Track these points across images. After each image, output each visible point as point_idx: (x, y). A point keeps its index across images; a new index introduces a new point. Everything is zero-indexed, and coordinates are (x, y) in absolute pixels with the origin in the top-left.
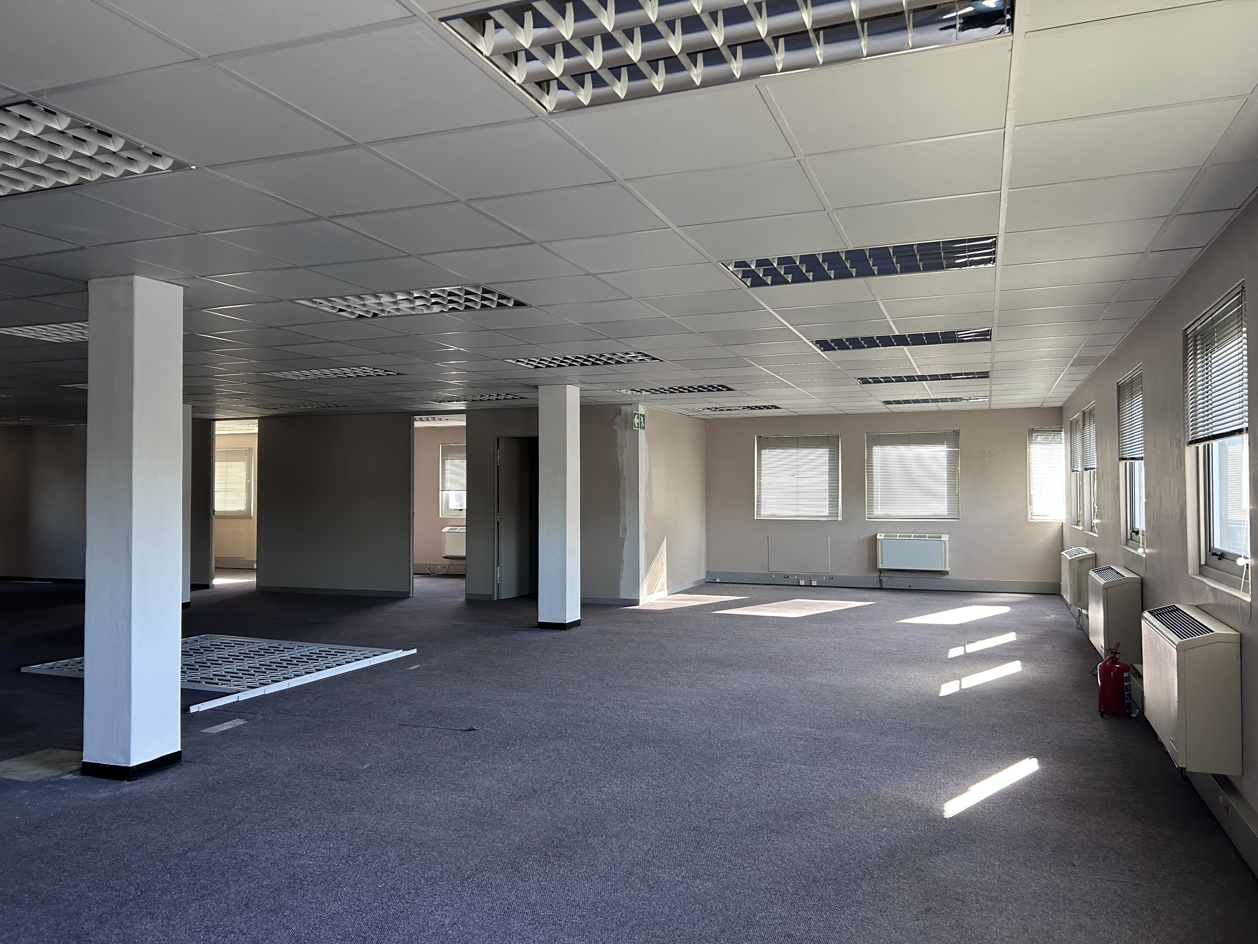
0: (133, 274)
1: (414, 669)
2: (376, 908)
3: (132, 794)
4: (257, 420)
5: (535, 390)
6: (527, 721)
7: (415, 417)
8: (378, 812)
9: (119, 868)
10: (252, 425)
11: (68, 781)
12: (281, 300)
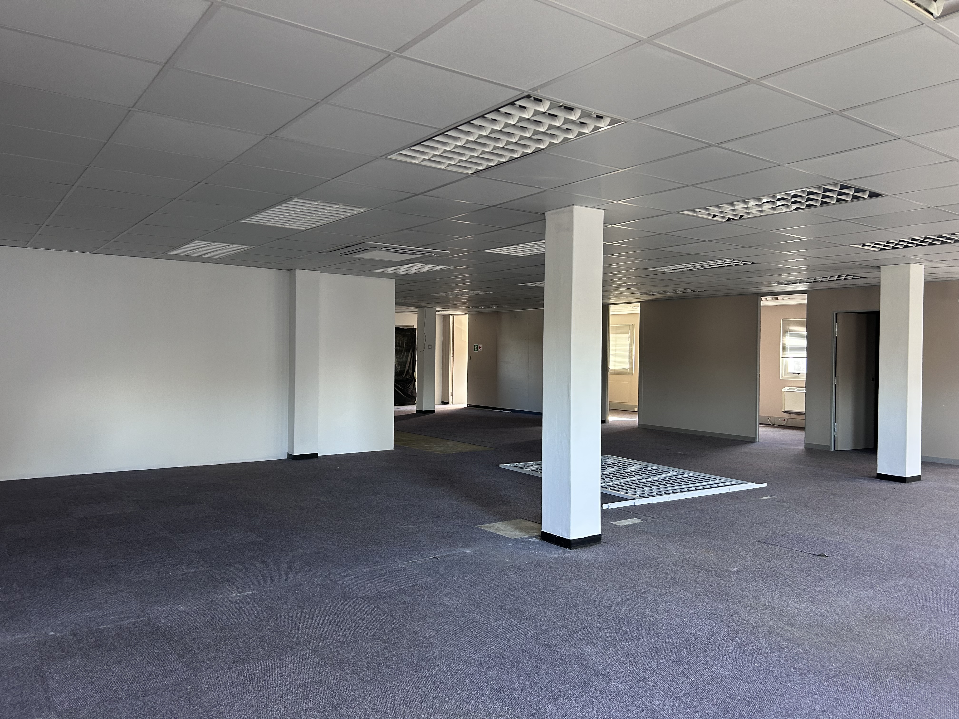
0: (573, 205)
1: (766, 499)
2: (755, 681)
3: (573, 558)
4: (639, 304)
5: (878, 270)
6: (875, 557)
7: (762, 297)
8: (749, 606)
9: (570, 607)
10: (635, 307)
11: (534, 542)
12: (671, 213)
